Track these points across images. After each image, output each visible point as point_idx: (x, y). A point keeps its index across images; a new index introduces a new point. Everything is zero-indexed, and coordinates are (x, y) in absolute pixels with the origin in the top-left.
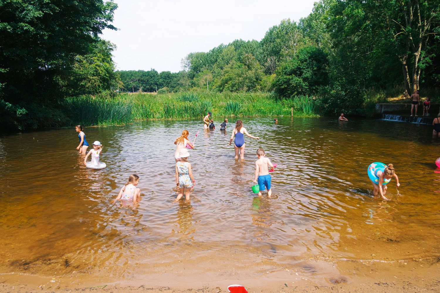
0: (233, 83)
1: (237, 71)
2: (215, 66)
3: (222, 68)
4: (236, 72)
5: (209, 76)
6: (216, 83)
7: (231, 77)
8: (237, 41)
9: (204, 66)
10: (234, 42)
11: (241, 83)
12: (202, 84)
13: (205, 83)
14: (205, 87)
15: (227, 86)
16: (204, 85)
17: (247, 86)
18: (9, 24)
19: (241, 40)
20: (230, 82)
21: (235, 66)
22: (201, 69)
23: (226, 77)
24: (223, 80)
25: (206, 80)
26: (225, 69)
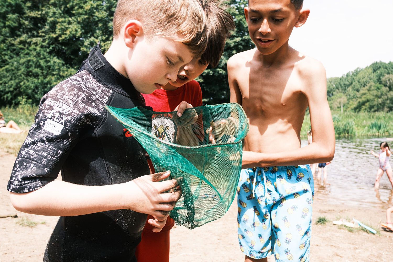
0: (371, 104)
1: (375, 92)
2: (350, 89)
3: (358, 91)
4: (375, 94)
5: (344, 99)
6: (351, 105)
7: (368, 99)
8: (377, 63)
9: (337, 90)
10: (373, 64)
11: (380, 104)
12: (336, 107)
13: (339, 106)
14: (338, 109)
15: (364, 107)
16: (338, 108)
17: (388, 107)
18: (211, 70)
19: (380, 61)
20: (367, 104)
21: (373, 88)
22: (334, 93)
23: (363, 99)
24: (359, 102)
25: (340, 103)
26: (361, 92)
